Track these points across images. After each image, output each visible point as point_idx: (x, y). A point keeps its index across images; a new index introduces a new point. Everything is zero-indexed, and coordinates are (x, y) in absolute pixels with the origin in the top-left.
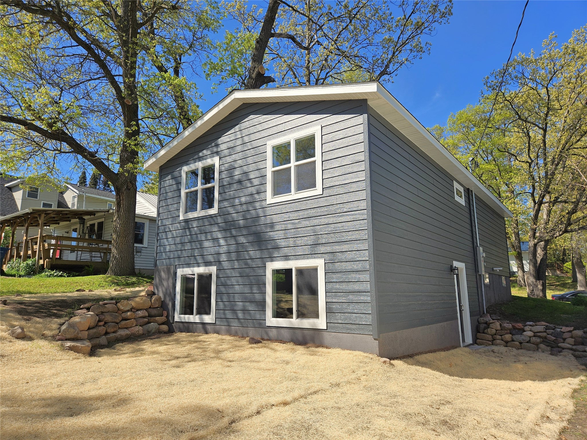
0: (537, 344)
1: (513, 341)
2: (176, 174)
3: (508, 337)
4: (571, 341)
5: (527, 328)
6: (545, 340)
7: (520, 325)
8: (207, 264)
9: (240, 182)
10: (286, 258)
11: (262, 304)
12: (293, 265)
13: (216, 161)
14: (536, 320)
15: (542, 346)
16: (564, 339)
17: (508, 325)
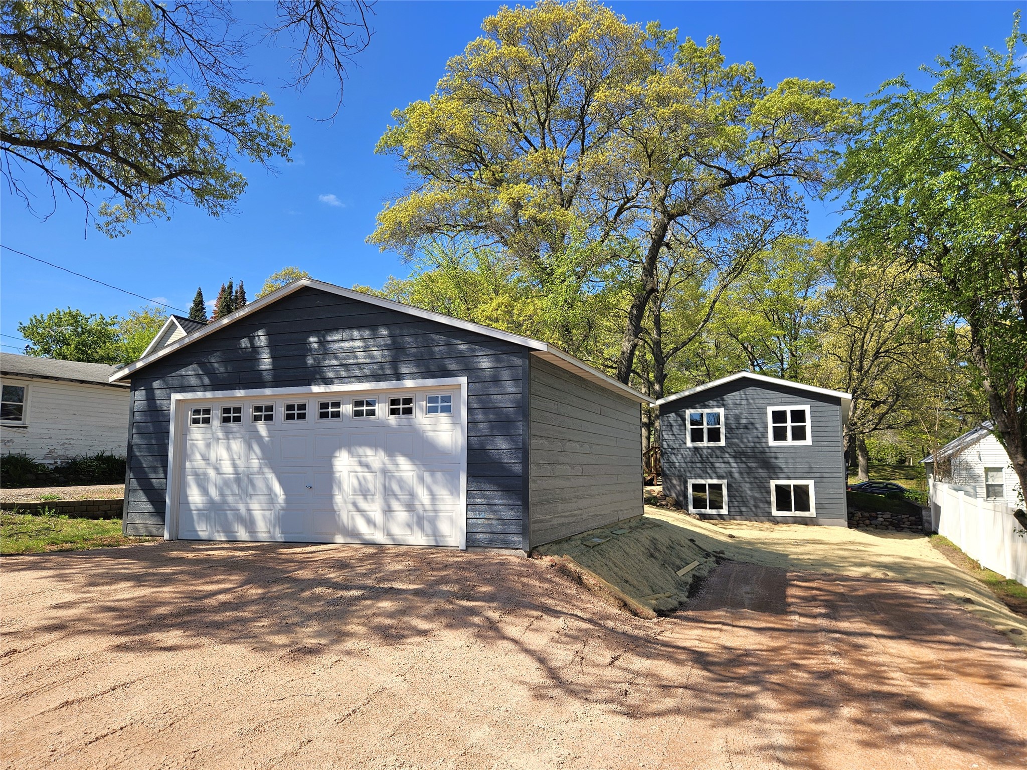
0: (887, 526)
1: (871, 524)
2: (680, 412)
3: (868, 522)
4: (908, 523)
5: (879, 516)
6: (891, 524)
7: (874, 514)
8: (719, 478)
9: (746, 427)
10: (789, 478)
11: (770, 503)
12: (792, 483)
13: (721, 411)
14: (884, 511)
15: (890, 527)
16: (904, 523)
17: (867, 514)
